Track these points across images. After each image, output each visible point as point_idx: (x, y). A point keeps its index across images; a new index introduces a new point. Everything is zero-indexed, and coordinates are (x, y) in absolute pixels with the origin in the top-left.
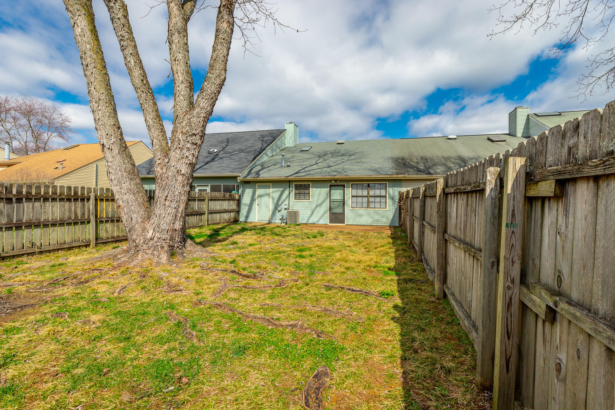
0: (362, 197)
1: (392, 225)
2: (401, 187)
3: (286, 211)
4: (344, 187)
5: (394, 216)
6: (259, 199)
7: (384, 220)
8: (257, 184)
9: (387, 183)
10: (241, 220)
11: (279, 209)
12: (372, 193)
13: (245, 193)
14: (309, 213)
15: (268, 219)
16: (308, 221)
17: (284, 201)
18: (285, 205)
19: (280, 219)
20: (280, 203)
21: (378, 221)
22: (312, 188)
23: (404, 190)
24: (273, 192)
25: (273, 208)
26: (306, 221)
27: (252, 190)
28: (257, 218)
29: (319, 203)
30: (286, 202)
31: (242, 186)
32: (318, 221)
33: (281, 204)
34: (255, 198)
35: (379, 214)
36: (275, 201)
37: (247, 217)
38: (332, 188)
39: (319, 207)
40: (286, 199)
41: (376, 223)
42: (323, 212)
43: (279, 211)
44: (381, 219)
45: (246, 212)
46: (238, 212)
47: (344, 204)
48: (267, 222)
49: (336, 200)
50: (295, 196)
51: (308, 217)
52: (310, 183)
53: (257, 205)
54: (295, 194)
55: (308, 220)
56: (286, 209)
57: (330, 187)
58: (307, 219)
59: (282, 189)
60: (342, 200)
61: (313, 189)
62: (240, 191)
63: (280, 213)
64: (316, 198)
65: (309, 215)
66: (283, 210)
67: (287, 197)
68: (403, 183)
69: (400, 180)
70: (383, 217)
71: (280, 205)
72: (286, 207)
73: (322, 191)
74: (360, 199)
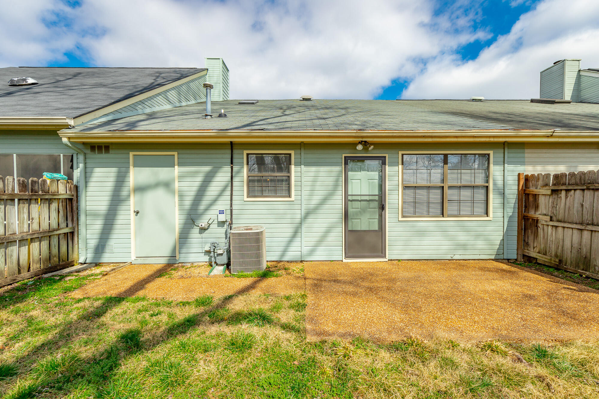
0: (429, 188)
1: (501, 257)
2: (523, 163)
3: (223, 230)
4: (384, 163)
5: (506, 235)
6: (138, 196)
7: (480, 244)
8: (131, 154)
9: (491, 152)
10: (81, 260)
11: (203, 223)
12: (452, 178)
13: (93, 179)
14: (288, 231)
15: (166, 251)
16: (283, 255)
17: (215, 201)
18: (221, 212)
19: (208, 252)
20: (202, 207)
21: (464, 247)
22: (298, 164)
23: (529, 170)
24: (181, 177)
25: (182, 221)
26: (279, 253)
27: (114, 170)
28: (133, 250)
29: (312, 206)
30: (223, 204)
31: (81, 157)
32: (312, 252)
33: (206, 209)
34: (124, 193)
35: (467, 230)
36: (188, 202)
37: (100, 249)
38: (351, 165)
39: (312, 216)
40: (220, 195)
41: (460, 252)
42: (323, 230)
43: (203, 230)
44: (472, 242)
45: (97, 236)
46: (71, 236)
47: (382, 207)
48: (163, 261)
49: (359, 198)
50: (248, 186)
51: (284, 244)
52: (292, 152)
53: (133, 214)
54: (250, 181)
55: (285, 251)
56: (221, 224)
57: (346, 163)
58: (281, 249)
59: (207, 169)
60: (377, 198)
61: (298, 169)
62: (77, 173)
63: (204, 235)
64: (305, 193)
65: (287, 239)
66: (214, 226)
67: (223, 190)
68: (529, 154)
69: (521, 146)
70: (478, 236)
71: (202, 214)
72: (222, 218)
73: (321, 174)
74: (422, 194)
